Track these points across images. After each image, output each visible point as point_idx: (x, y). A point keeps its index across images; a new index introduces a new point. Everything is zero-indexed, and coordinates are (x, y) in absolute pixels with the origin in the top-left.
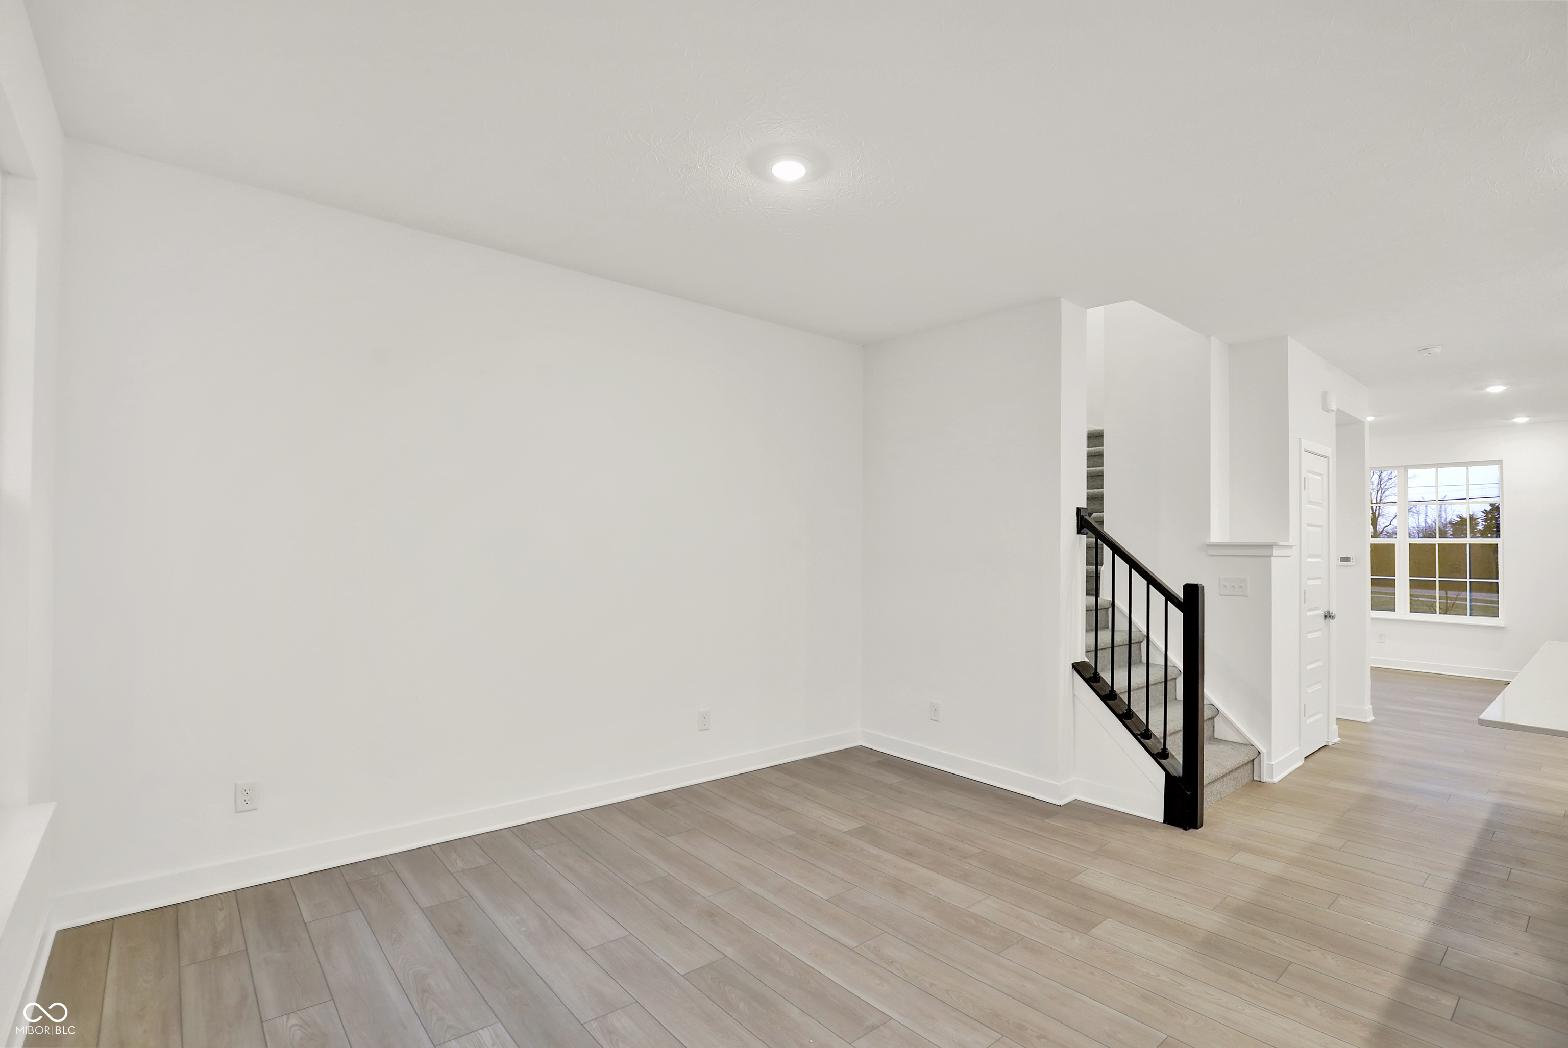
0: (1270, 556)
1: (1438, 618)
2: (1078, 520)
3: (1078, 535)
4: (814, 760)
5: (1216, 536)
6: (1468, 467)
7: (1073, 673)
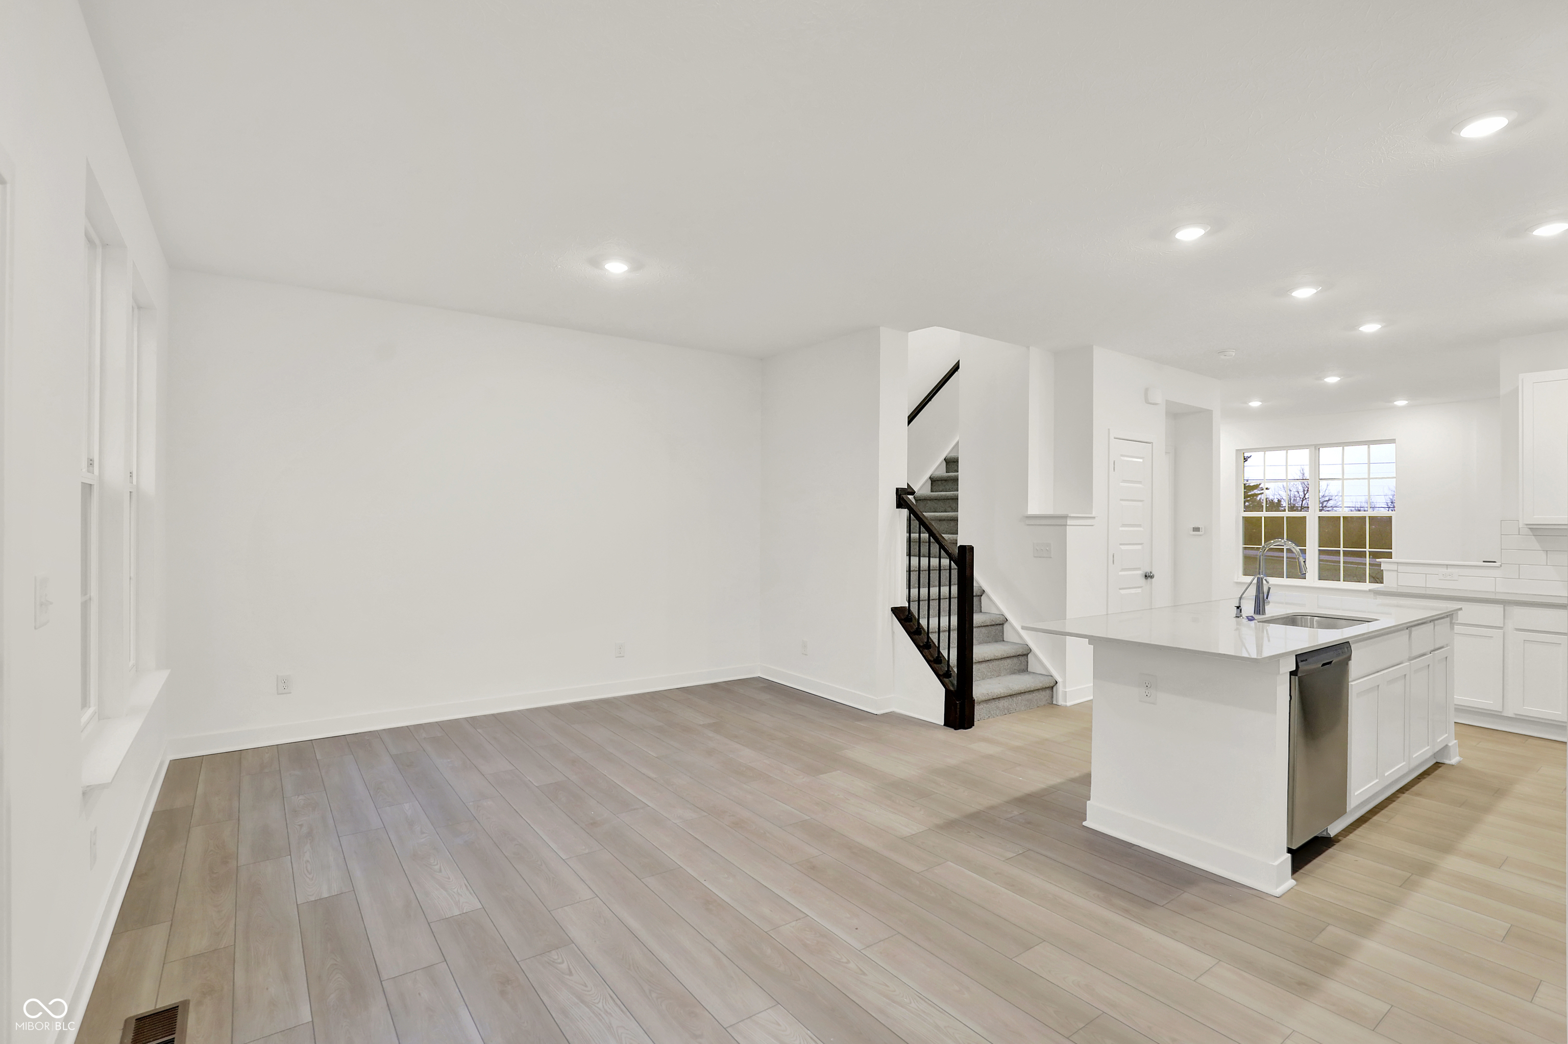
0: (1066, 525)
1: (1342, 585)
2: (897, 497)
3: (898, 509)
4: (715, 686)
5: (1034, 508)
6: (1369, 445)
7: (892, 616)
